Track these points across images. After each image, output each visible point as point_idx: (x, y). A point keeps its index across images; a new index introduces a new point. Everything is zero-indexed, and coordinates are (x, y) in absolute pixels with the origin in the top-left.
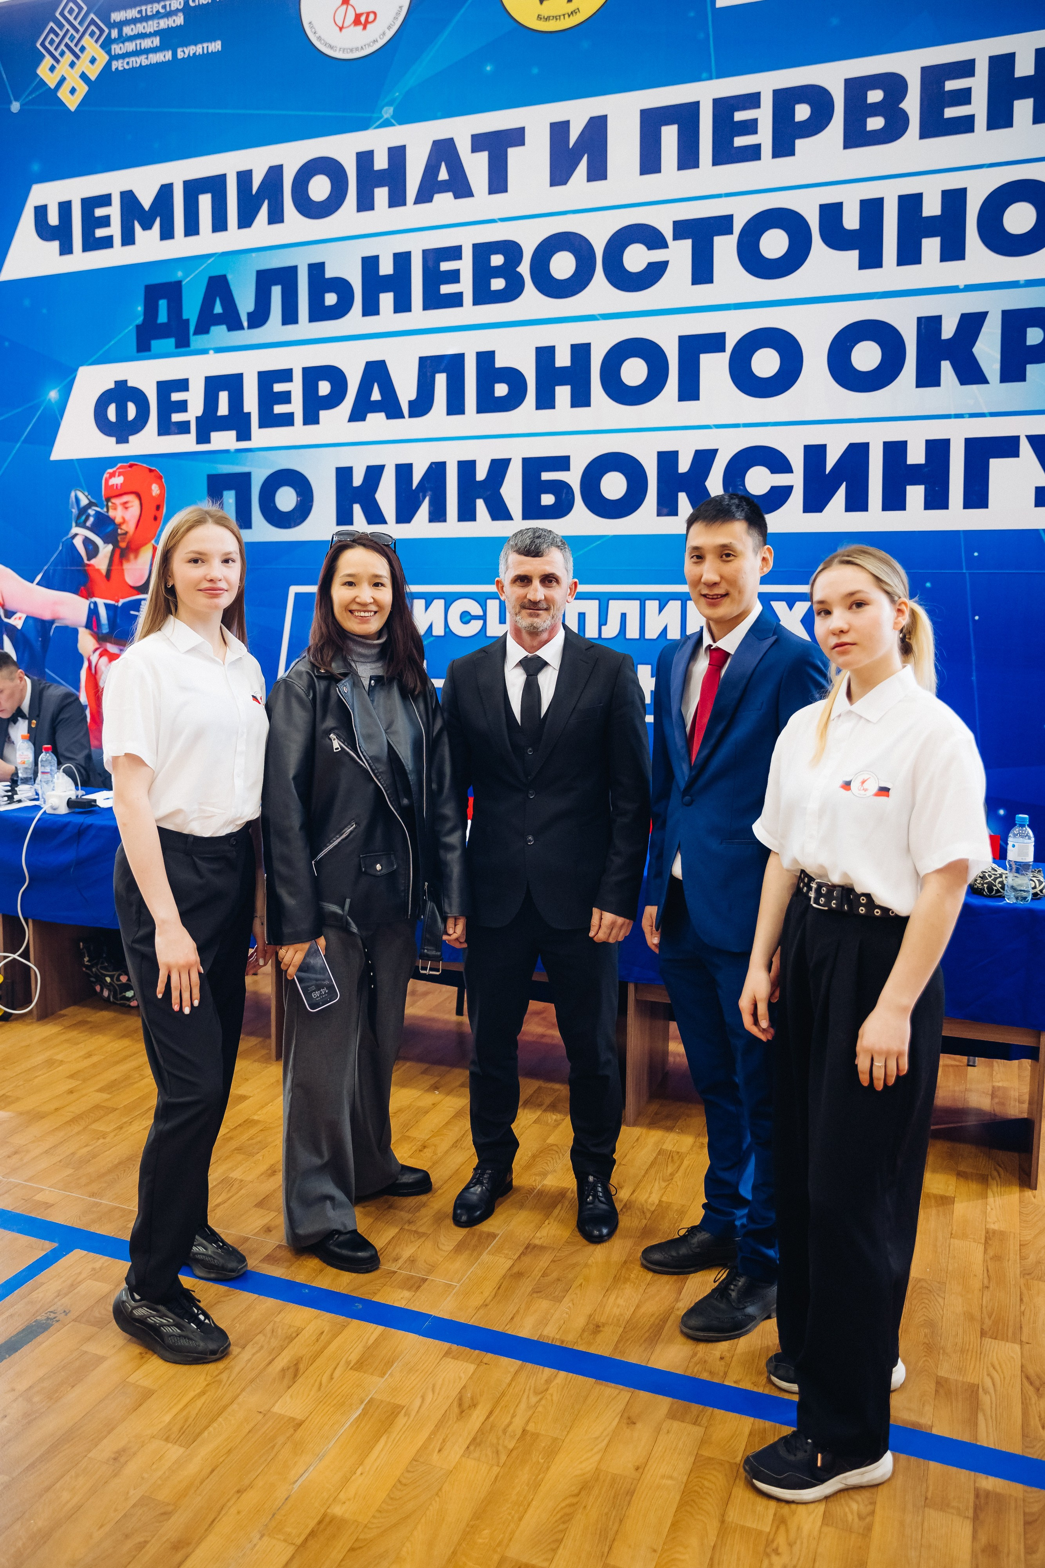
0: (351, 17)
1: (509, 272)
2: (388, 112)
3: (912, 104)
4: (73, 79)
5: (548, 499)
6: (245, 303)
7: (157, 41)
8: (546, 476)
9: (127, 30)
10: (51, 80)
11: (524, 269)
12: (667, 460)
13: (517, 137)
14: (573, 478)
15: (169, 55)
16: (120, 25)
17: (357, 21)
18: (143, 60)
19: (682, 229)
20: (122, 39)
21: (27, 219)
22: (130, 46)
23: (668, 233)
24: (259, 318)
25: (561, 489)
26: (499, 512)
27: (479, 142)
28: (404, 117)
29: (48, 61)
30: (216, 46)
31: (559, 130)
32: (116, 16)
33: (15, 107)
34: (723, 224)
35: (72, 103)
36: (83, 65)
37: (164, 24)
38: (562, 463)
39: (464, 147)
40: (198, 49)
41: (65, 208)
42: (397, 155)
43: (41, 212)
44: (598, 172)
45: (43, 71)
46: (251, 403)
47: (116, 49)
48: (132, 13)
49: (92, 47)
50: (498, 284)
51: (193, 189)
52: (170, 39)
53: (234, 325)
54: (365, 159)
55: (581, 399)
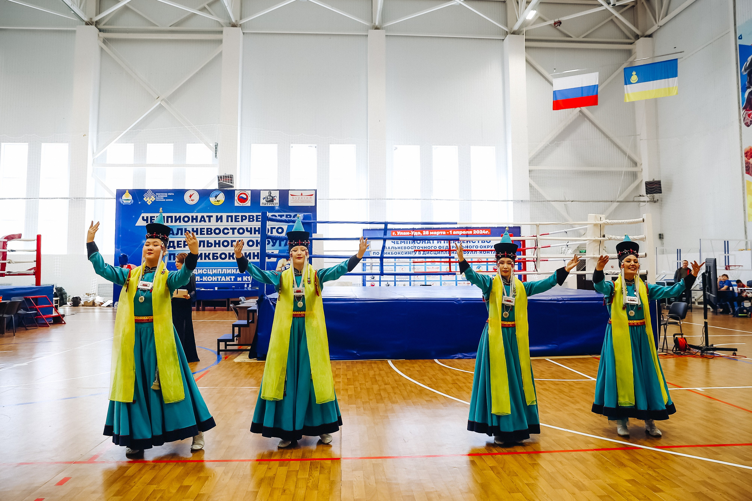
0: (191, 200)
1: (211, 231)
2: (196, 211)
3: (255, 218)
4: (149, 201)
5: (215, 258)
6: (175, 232)
7: (163, 198)
8: (215, 255)
9: (158, 196)
10: (146, 201)
11: (213, 231)
12: (229, 254)
13: (212, 216)
14: (218, 255)
15: (165, 200)
16: (157, 195)
17: (192, 200)
18: (161, 200)
19: (231, 229)
20: (157, 197)
21: (141, 218)
22: (159, 198)
23: (230, 229)
24: (177, 234)
25: (217, 257)
26: (209, 259)
27: (207, 216)
28: (197, 212)
29: (145, 198)
30: (172, 200)
31: (217, 216)
32: (156, 194)
33: (140, 203)
34: (236, 229)
35: (149, 204)
36: (151, 199)
37: (164, 196)
38: (217, 254)
39: (205, 217)
40: (169, 200)
41: (147, 217)
42: (197, 217)
43: (143, 217)
44: (221, 221)
45: (144, 199)
46: (176, 244)
47: (156, 198)
48: (159, 194)
49: (153, 197)
50: (209, 233)
51: (168, 217)
52: (165, 198)
53: (174, 235)
54: (192, 217)
55: (219, 246)
